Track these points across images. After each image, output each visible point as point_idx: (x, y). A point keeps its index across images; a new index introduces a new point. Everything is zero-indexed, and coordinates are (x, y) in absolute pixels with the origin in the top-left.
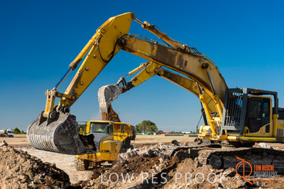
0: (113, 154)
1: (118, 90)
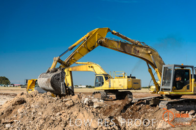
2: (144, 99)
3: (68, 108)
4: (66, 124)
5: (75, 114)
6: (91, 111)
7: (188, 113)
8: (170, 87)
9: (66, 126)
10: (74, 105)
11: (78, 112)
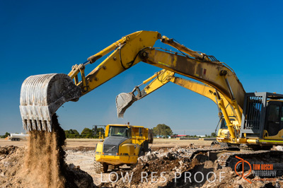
0: (131, 157)
2: (207, 151)
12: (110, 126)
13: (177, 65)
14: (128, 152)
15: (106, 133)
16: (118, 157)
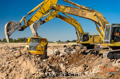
0: (42, 52)
1: (39, 24)
2: (95, 50)
3: (16, 58)
4: (11, 71)
5: (20, 62)
6: (33, 60)
7: (116, 61)
8: (109, 41)
9: (10, 72)
10: (21, 55)
11: (22, 61)
12: (31, 38)
13: (70, 11)
14: (40, 49)
15: (29, 41)
16: (36, 52)
